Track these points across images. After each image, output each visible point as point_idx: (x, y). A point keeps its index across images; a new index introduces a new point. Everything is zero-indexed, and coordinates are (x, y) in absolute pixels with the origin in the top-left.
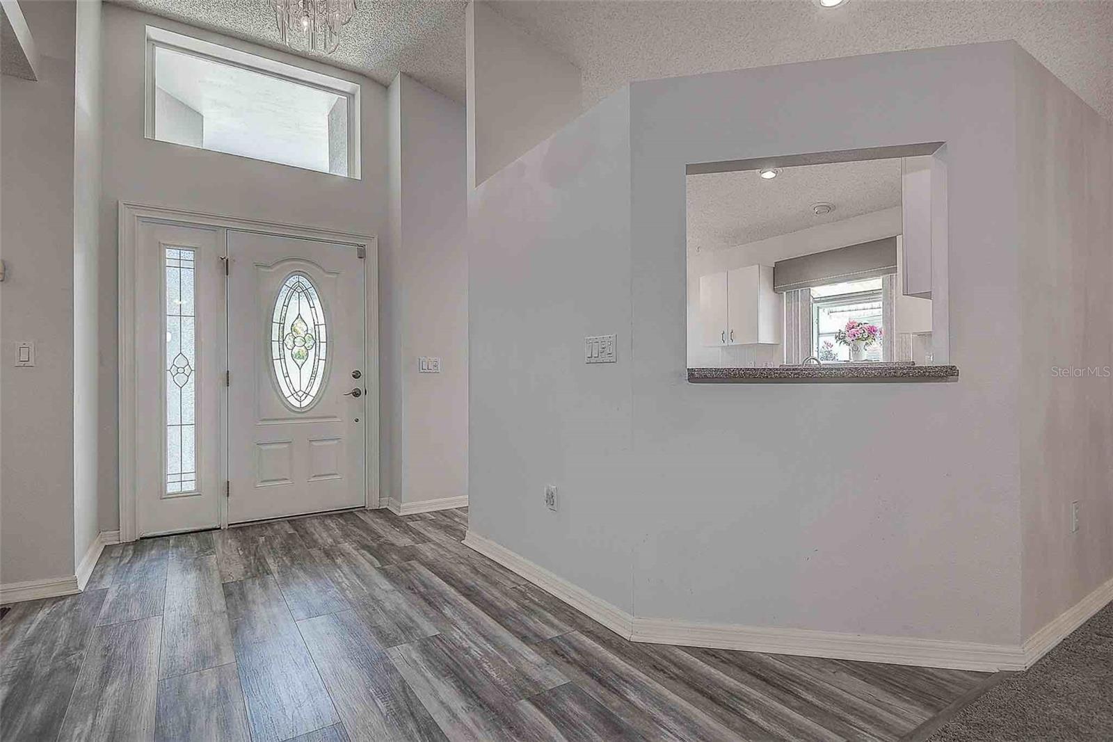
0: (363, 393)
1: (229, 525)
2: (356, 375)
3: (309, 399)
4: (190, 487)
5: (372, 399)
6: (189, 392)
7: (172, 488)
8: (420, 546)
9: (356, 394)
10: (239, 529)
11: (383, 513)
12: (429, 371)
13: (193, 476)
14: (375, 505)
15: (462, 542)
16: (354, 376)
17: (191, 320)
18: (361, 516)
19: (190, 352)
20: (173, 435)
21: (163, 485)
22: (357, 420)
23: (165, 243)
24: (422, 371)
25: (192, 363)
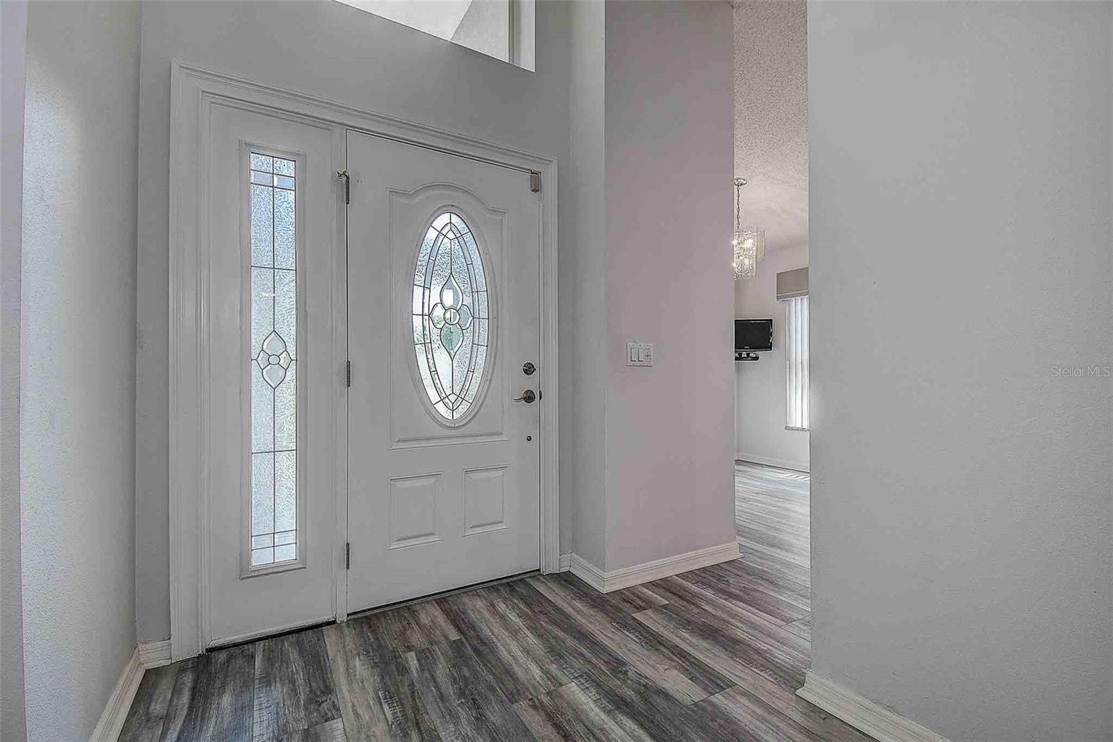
0: (537, 396)
1: (348, 615)
2: (529, 369)
3: (464, 407)
4: (287, 553)
5: (550, 405)
6: (287, 395)
7: (260, 558)
8: (718, 699)
9: (529, 397)
10: (365, 620)
11: (566, 580)
12: (639, 364)
13: (291, 538)
14: (553, 565)
15: (799, 692)
16: (525, 371)
17: (291, 276)
18: (535, 584)
19: (289, 329)
20: (260, 468)
21: (244, 555)
22: (529, 439)
23: (249, 140)
24: (632, 363)
25: (292, 349)
